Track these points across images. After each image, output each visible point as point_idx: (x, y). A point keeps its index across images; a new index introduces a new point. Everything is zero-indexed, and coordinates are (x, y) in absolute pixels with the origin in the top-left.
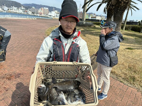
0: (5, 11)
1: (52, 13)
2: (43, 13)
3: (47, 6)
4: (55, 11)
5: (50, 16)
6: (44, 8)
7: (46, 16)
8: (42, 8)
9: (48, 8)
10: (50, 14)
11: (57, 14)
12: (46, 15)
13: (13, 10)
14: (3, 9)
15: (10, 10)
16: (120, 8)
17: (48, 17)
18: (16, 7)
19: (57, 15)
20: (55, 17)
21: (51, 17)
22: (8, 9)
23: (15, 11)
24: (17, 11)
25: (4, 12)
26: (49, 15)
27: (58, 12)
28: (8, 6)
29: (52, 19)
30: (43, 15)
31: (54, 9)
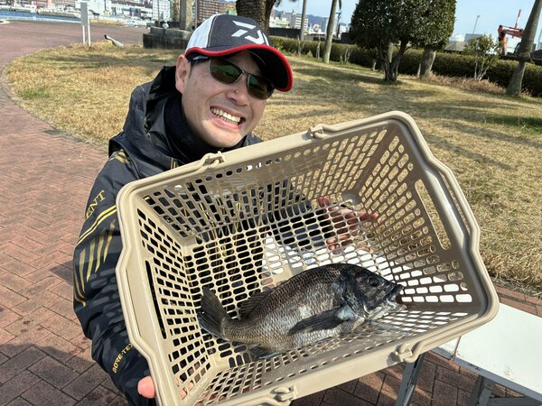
11: (114, 5)
19: (114, 9)
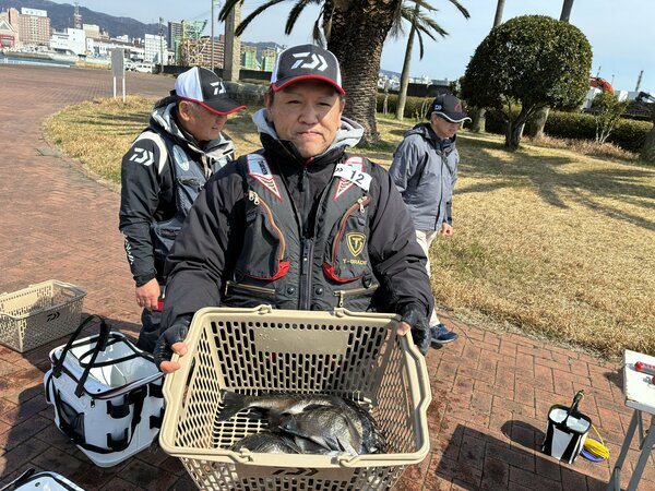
1: (70, 38)
2: (17, 38)
4: (86, 26)
5: (62, 51)
6: (24, 10)
7: (39, 52)
8: (12, 9)
9: (44, 13)
10: (56, 41)
11: (97, 44)
12: (34, 46)
16: (366, 26)
17: (50, 55)
19: (97, 49)
20: (87, 60)
21: (67, 57)
26: (53, 45)
27: (101, 31)
29: (72, 69)
30: (18, 47)
31: (78, 16)
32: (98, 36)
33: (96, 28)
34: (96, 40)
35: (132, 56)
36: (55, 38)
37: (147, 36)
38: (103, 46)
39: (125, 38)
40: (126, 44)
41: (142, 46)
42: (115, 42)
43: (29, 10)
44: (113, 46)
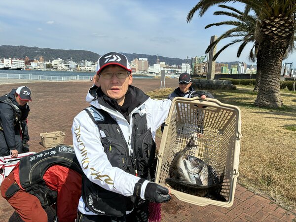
0: (71, 69)
1: (155, 68)
2: (137, 69)
3: (146, 55)
4: (161, 63)
5: (151, 73)
6: (140, 59)
7: (143, 74)
8: (136, 59)
9: (146, 59)
10: (150, 69)
12: (142, 72)
13: (86, 67)
14: (68, 66)
15: (80, 66)
17: (147, 75)
18: (89, 61)
20: (159, 75)
21: (153, 75)
22: (77, 66)
23: (89, 68)
24: (92, 69)
25: (69, 71)
26: (148, 71)
27: (166, 64)
28: (76, 59)
29: (154, 79)
30: (137, 72)
31: (158, 59)
32: (165, 66)
33: (164, 63)
34: (164, 68)
35: (176, 72)
36: (149, 68)
37: (183, 64)
38: (166, 70)
39: (175, 66)
40: (175, 68)
41: (181, 68)
42: (171, 68)
43: (142, 59)
44: (170, 69)
